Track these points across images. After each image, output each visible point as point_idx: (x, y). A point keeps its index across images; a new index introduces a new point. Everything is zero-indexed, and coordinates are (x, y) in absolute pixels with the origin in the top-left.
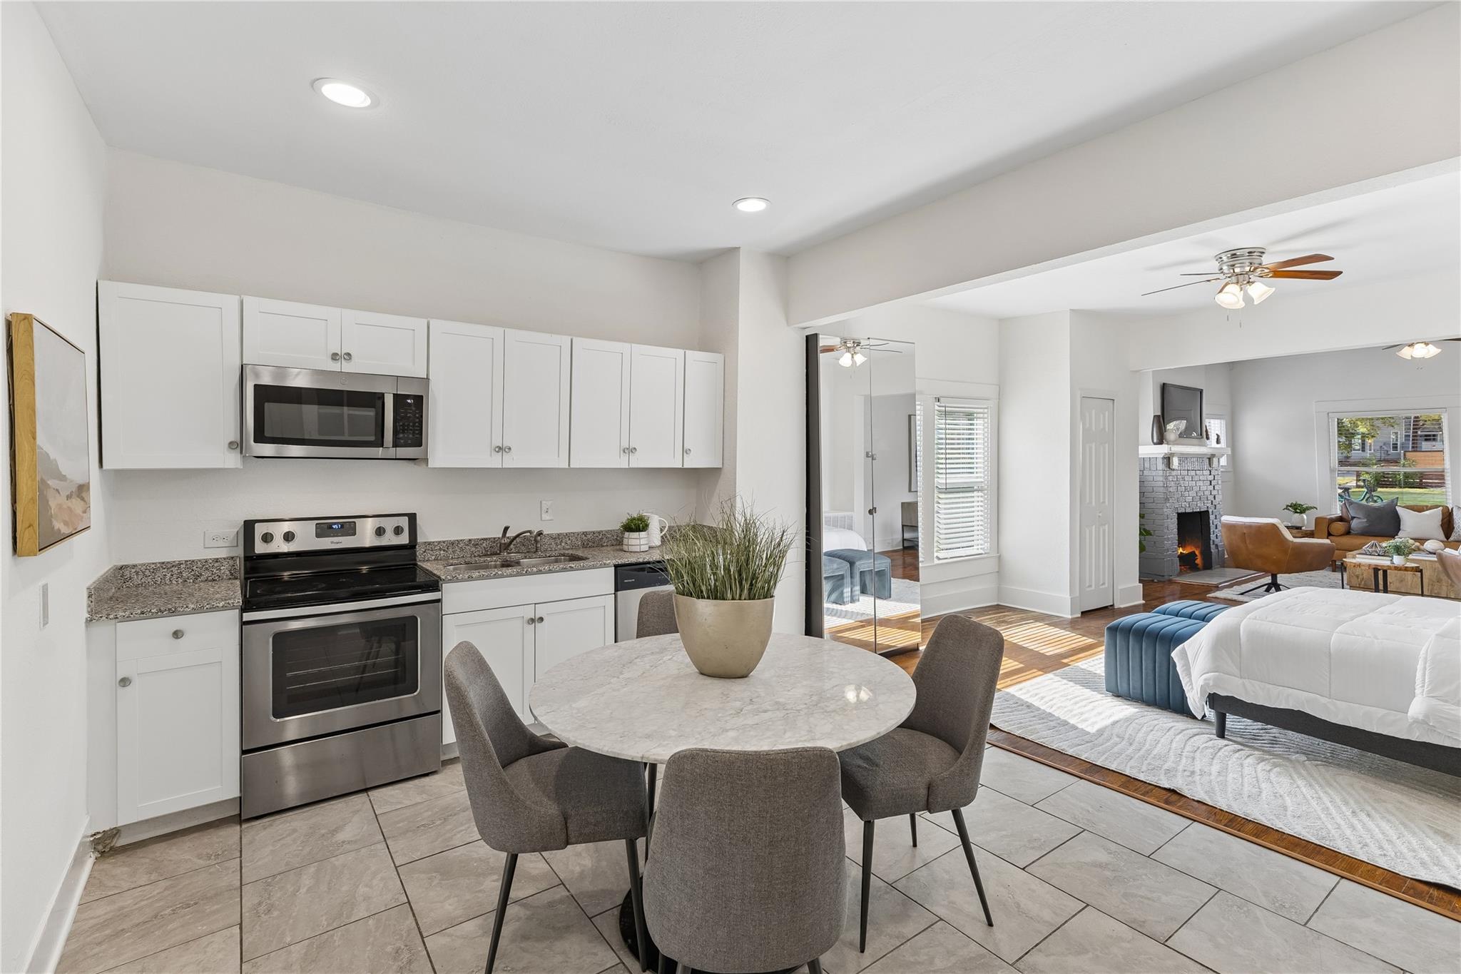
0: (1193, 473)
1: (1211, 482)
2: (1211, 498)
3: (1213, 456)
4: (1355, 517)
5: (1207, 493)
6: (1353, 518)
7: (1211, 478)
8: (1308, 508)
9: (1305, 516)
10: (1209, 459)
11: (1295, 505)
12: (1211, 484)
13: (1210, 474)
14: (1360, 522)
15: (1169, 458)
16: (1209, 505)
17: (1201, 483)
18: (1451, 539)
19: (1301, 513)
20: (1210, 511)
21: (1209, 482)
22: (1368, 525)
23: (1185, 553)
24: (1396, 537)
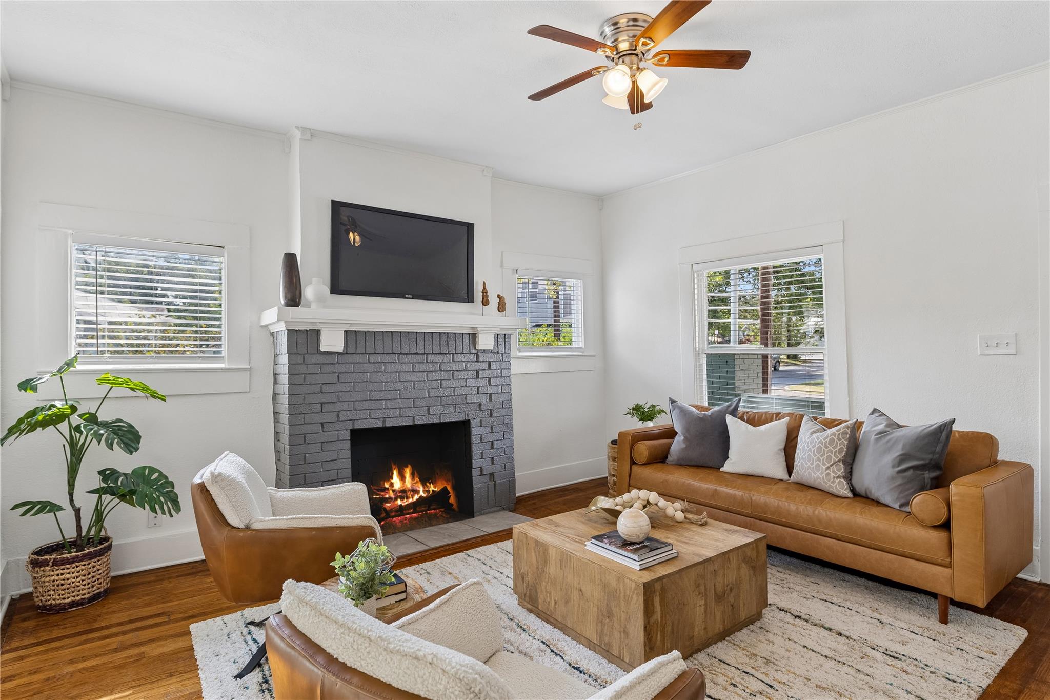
5: (466, 391)
8: (658, 413)
10: (474, 334)
16: (471, 412)
18: (793, 478)
20: (475, 420)
22: (685, 446)
23: (436, 490)
24: (722, 469)
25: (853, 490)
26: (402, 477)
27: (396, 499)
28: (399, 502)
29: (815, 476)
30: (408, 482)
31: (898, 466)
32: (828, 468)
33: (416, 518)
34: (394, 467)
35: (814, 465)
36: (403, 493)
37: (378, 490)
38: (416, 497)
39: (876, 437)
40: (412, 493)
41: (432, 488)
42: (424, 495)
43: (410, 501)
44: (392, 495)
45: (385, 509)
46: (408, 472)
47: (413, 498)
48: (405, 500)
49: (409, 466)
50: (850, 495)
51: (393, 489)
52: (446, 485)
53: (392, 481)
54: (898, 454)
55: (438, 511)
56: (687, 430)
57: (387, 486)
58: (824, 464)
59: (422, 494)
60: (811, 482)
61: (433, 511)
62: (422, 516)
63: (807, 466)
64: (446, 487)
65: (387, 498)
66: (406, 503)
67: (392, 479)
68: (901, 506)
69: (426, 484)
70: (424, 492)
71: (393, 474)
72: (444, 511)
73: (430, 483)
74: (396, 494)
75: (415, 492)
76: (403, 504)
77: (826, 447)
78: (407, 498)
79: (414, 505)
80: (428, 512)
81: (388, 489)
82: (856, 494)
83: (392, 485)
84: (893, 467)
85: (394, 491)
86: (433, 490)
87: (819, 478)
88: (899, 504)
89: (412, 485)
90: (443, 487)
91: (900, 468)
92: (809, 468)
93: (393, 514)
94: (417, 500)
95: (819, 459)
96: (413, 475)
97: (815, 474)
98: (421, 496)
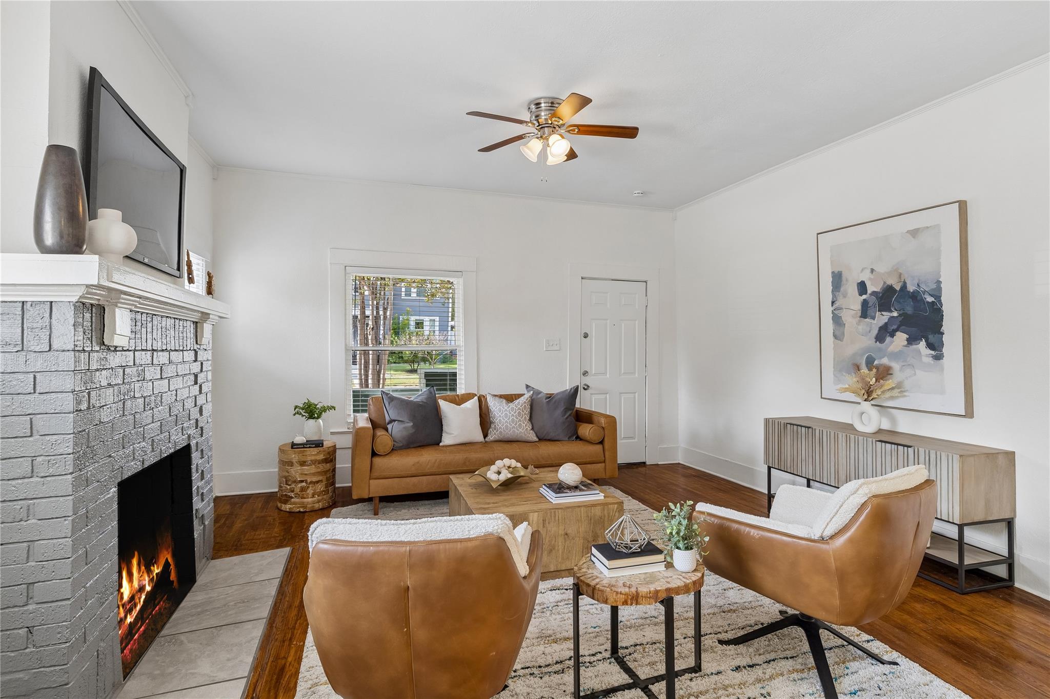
0: (162, 358)
1: (196, 376)
2: (195, 414)
3: (205, 316)
4: (395, 421)
5: (189, 404)
6: (392, 421)
7: (196, 368)
8: (324, 409)
9: (320, 421)
10: (196, 323)
11: (309, 406)
12: (196, 383)
13: (196, 361)
14: (404, 428)
15: (101, 310)
16: (192, 431)
17: (177, 383)
18: (490, 438)
19: (318, 418)
20: (193, 443)
21: (192, 377)
22: (414, 431)
24: (441, 444)
25: (537, 436)
29: (518, 432)
31: (565, 416)
32: (526, 425)
35: (517, 425)
39: (547, 400)
50: (537, 440)
54: (563, 408)
56: (413, 418)
58: (524, 423)
60: (511, 438)
63: (511, 427)
68: (569, 438)
77: (523, 411)
82: (539, 440)
84: (563, 416)
87: (521, 432)
88: (568, 437)
91: (566, 416)
92: (514, 427)
95: (520, 420)
97: (518, 430)
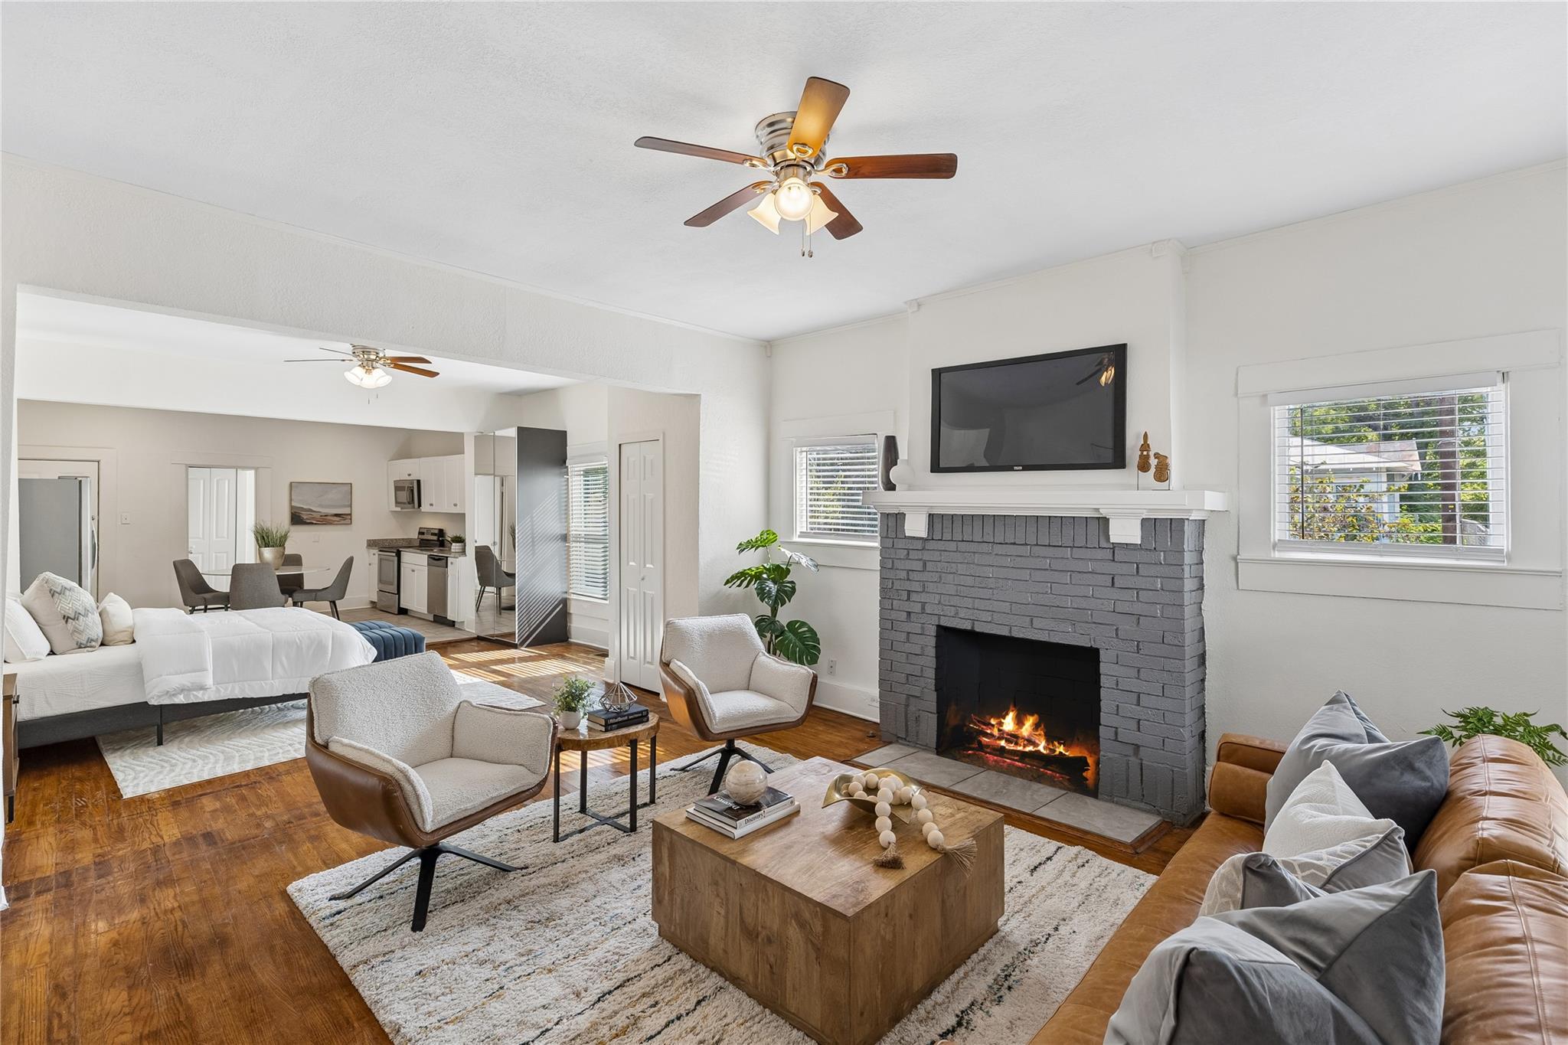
5: (1092, 605)
12: (1114, 585)
20: (1106, 650)
23: (1067, 754)
26: (1020, 722)
27: (1000, 738)
28: (1003, 743)
30: (1026, 730)
33: (1020, 767)
34: (1012, 708)
36: (1013, 738)
37: (979, 722)
38: (1030, 748)
40: (1026, 742)
41: (1061, 749)
42: (1042, 751)
43: (1020, 748)
44: (996, 732)
45: (980, 742)
46: (1030, 722)
47: (1024, 747)
48: (1013, 745)
49: (1036, 716)
51: (1001, 728)
52: (1087, 757)
53: (1003, 721)
55: (1058, 775)
57: (993, 722)
59: (1041, 748)
61: (1049, 772)
62: (1030, 770)
64: (1085, 757)
65: (987, 734)
66: (1012, 748)
67: (1004, 719)
69: (1053, 743)
70: (1045, 748)
71: (1007, 714)
72: (1068, 779)
73: (1060, 744)
74: (1003, 734)
75: (1030, 742)
76: (1007, 747)
78: (1017, 744)
79: (1023, 756)
80: (1042, 770)
81: (993, 726)
83: (1001, 724)
85: (999, 730)
86: (1061, 753)
89: (1031, 735)
90: (1079, 755)
93: (988, 750)
94: (1031, 752)
96: (1036, 726)
98: (1039, 751)
